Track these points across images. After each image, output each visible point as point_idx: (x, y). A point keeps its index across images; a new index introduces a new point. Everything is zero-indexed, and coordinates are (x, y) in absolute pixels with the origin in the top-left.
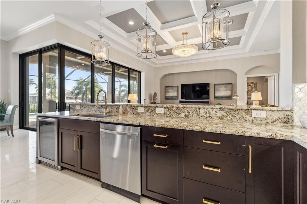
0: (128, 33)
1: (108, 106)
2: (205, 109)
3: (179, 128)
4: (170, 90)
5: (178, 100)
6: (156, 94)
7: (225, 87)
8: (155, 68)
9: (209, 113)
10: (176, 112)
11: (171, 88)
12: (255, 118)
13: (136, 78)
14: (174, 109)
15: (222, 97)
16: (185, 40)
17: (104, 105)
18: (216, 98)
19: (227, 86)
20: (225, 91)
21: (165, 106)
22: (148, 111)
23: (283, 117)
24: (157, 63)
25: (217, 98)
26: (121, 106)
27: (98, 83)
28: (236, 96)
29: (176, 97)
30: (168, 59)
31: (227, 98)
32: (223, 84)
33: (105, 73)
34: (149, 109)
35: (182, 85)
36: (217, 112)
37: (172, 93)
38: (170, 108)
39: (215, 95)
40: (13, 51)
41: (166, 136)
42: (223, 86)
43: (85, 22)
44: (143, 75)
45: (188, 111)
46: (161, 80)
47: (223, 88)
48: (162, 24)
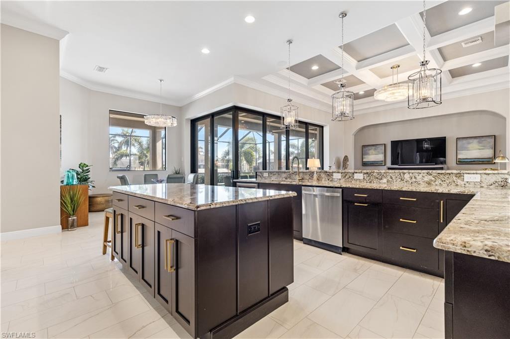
0: (309, 79)
1: (300, 172)
2: (411, 174)
3: (379, 188)
4: (372, 151)
5: (385, 167)
6: (348, 159)
7: (479, 143)
9: (415, 178)
10: (377, 178)
11: (373, 148)
12: (468, 182)
13: (316, 134)
14: (375, 174)
15: (473, 160)
16: (395, 74)
17: (296, 172)
18: (459, 162)
19: (484, 141)
20: (480, 149)
21: (365, 171)
22: (345, 177)
23: (500, 180)
25: (461, 162)
26: (315, 173)
27: (256, 144)
28: (501, 158)
29: (381, 161)
30: (368, 103)
31: (483, 161)
32: (475, 137)
33: (273, 131)
34: (346, 175)
35: (392, 142)
36: (424, 177)
37: (374, 156)
38: (370, 173)
39: (459, 157)
40: (186, 118)
41: (366, 196)
42: (476, 141)
43: (263, 78)
44: (326, 131)
45: (391, 176)
46: (355, 135)
47: (474, 144)
48: (359, 61)
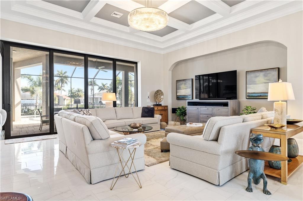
4: (183, 86)
6: (162, 93)
7: (265, 76)
8: (163, 54)
11: (184, 82)
19: (269, 73)
20: (265, 83)
24: (162, 47)
25: (250, 97)
29: (189, 95)
32: (261, 70)
35: (196, 77)
37: (184, 90)
39: (248, 91)
42: (262, 74)
47: (261, 77)
